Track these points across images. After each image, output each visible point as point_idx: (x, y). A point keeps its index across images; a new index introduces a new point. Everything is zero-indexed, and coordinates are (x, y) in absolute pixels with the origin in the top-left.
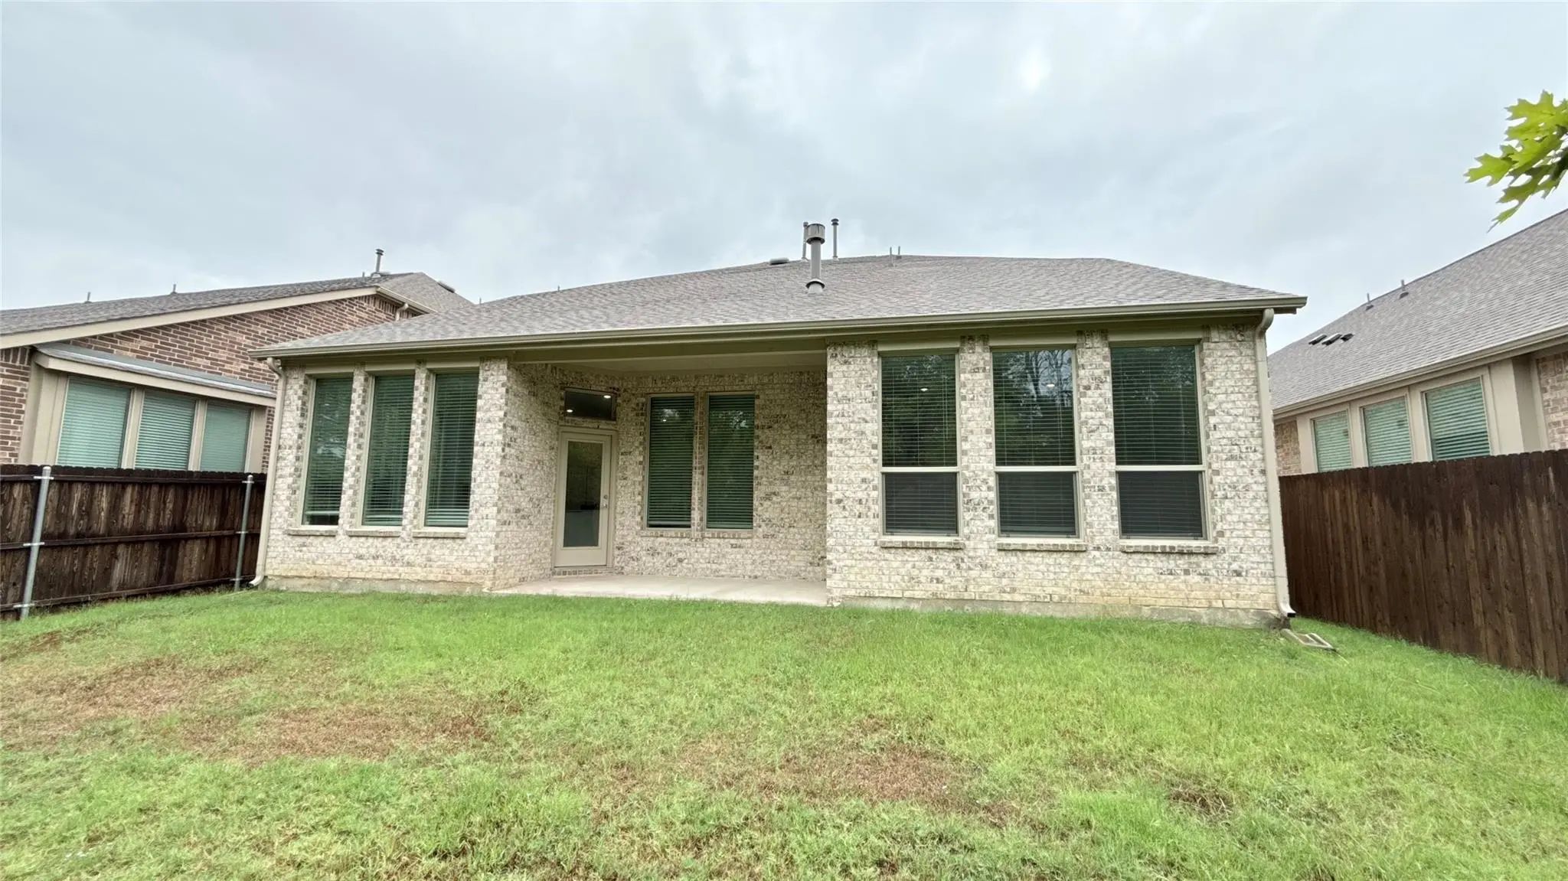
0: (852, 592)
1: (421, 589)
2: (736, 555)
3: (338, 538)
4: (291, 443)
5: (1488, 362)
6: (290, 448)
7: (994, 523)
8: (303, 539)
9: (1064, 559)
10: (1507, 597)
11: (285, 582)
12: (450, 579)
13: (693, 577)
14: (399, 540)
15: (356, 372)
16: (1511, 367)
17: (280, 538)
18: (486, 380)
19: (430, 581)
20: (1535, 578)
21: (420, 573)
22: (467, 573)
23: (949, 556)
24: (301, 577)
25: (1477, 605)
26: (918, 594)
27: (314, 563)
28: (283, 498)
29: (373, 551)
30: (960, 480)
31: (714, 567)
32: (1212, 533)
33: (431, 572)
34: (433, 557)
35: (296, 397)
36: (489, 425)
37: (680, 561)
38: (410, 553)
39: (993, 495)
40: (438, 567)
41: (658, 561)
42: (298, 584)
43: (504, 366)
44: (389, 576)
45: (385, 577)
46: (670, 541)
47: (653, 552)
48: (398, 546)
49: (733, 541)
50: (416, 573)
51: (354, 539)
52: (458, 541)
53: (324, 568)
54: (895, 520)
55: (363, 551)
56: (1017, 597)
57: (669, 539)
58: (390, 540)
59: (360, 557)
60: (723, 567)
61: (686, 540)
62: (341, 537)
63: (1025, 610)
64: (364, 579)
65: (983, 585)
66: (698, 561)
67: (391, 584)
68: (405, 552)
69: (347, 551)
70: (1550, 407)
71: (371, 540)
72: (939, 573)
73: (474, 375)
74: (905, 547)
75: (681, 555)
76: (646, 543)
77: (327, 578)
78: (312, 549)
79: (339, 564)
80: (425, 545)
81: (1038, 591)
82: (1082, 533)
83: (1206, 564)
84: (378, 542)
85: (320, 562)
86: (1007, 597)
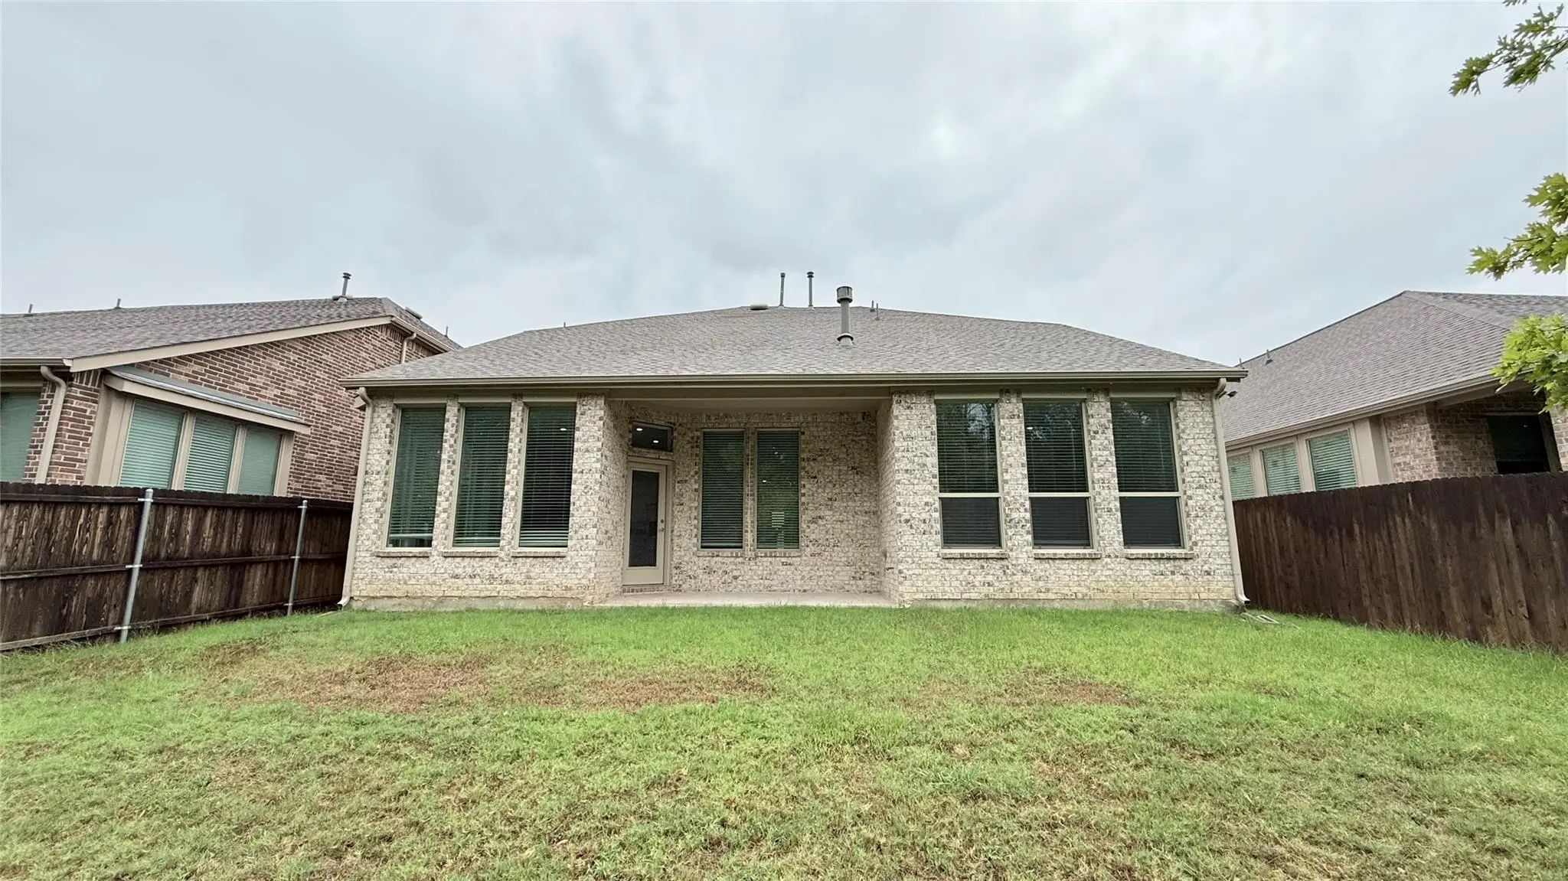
0: (920, 596)
1: (520, 605)
2: (785, 571)
3: (432, 559)
4: (379, 469)
5: (1352, 420)
6: (378, 473)
7: (1029, 538)
8: (394, 561)
9: (1084, 565)
10: (1386, 582)
11: (372, 602)
12: (550, 595)
13: (747, 590)
14: (497, 560)
15: (449, 403)
16: (1368, 423)
17: (367, 560)
18: (583, 414)
19: (530, 597)
20: (1403, 568)
21: (521, 591)
22: (567, 589)
23: (998, 565)
24: (391, 597)
25: (1365, 591)
26: (974, 596)
27: (405, 583)
28: (371, 521)
29: (469, 570)
30: (1002, 504)
31: (767, 582)
32: (1188, 543)
33: (531, 589)
34: (532, 575)
35: (384, 426)
36: (587, 455)
37: (736, 578)
38: (508, 571)
39: (1028, 515)
40: (539, 584)
41: (715, 578)
42: (388, 604)
43: (601, 402)
44: (488, 593)
45: (483, 595)
46: (726, 560)
47: (709, 571)
48: (496, 566)
49: (783, 560)
50: (514, 590)
51: (449, 559)
52: (558, 560)
53: (417, 587)
54: (950, 538)
55: (459, 571)
56: (1051, 596)
57: (724, 560)
58: (487, 560)
59: (456, 577)
60: (775, 582)
61: (740, 560)
62: (435, 557)
63: (1057, 605)
64: (460, 597)
65: (1025, 587)
66: (752, 578)
67: (490, 601)
68: (503, 570)
69: (442, 571)
70: (1395, 453)
71: (467, 560)
72: (990, 578)
73: (573, 408)
74: (963, 558)
75: (736, 573)
76: (703, 562)
77: (420, 598)
78: (404, 570)
79: (434, 583)
80: (524, 564)
81: (1066, 591)
82: (1096, 544)
83: (1186, 566)
84: (476, 562)
85: (413, 581)
86: (1042, 596)
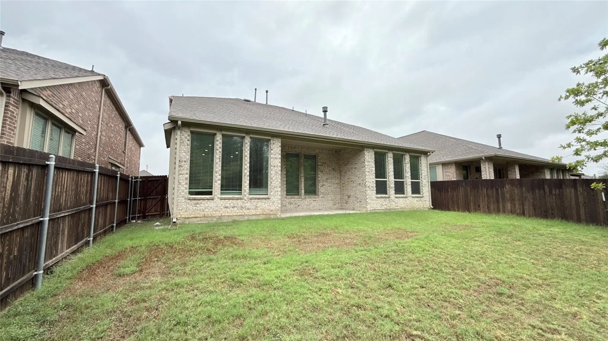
0: (372, 209)
3: (215, 200)
5: (438, 164)
7: (394, 192)
9: (404, 199)
11: (187, 220)
13: (302, 210)
15: (218, 133)
16: (441, 165)
23: (388, 199)
26: (383, 208)
27: (203, 211)
29: (232, 205)
30: (388, 182)
32: (421, 193)
33: (258, 211)
34: (258, 206)
38: (248, 205)
39: (394, 186)
40: (260, 209)
43: (280, 140)
44: (241, 214)
45: (238, 214)
50: (251, 212)
51: (223, 200)
52: (267, 200)
53: (208, 212)
54: (378, 192)
56: (398, 208)
57: (295, 199)
58: (239, 200)
60: (311, 207)
61: (300, 199)
63: (399, 210)
65: (393, 206)
66: (304, 206)
67: (242, 217)
68: (246, 204)
71: (231, 201)
72: (386, 203)
73: (269, 141)
74: (381, 198)
81: (401, 206)
82: (406, 194)
83: (422, 199)
86: (397, 208)
